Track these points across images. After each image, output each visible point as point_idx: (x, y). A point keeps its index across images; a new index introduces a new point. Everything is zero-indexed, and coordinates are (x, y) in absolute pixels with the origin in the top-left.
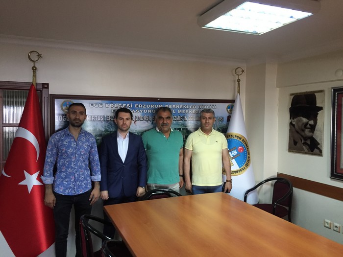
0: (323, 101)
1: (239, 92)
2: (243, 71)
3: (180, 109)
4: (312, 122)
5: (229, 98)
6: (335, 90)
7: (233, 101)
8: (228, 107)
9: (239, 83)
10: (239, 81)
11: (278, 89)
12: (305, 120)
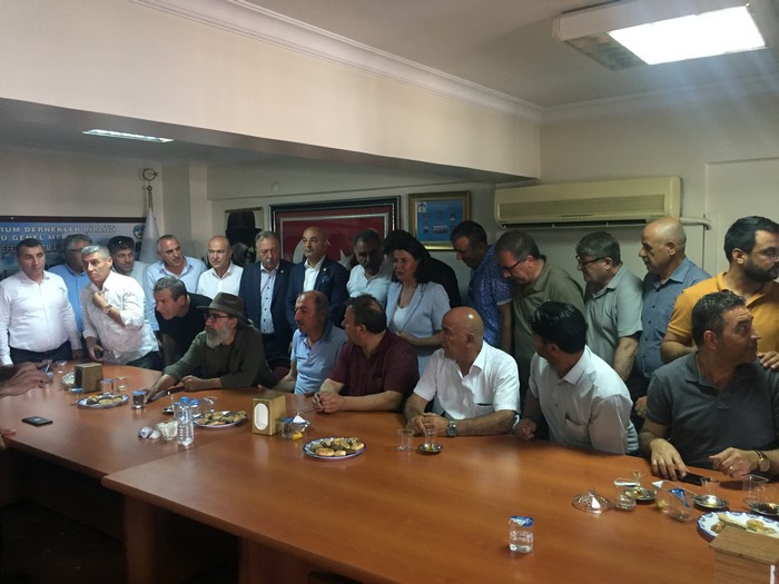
0: (263, 222)
1: (151, 205)
2: (155, 174)
3: (51, 233)
4: (251, 249)
5: (140, 215)
6: (274, 208)
7: (143, 220)
8: (136, 229)
9: (150, 193)
10: (150, 189)
11: (210, 202)
12: (244, 246)
